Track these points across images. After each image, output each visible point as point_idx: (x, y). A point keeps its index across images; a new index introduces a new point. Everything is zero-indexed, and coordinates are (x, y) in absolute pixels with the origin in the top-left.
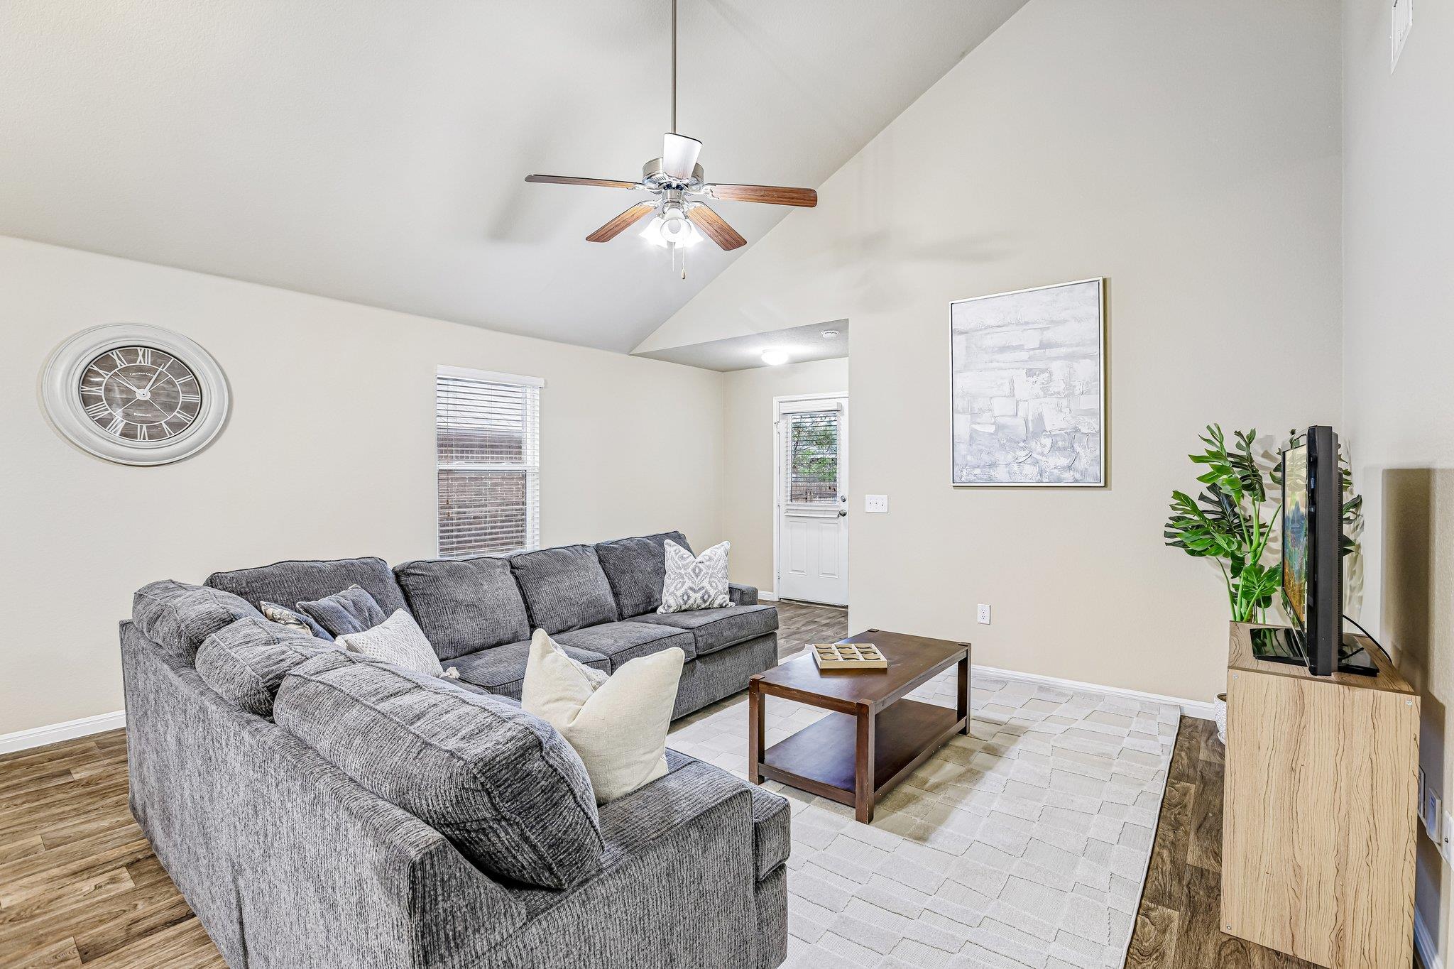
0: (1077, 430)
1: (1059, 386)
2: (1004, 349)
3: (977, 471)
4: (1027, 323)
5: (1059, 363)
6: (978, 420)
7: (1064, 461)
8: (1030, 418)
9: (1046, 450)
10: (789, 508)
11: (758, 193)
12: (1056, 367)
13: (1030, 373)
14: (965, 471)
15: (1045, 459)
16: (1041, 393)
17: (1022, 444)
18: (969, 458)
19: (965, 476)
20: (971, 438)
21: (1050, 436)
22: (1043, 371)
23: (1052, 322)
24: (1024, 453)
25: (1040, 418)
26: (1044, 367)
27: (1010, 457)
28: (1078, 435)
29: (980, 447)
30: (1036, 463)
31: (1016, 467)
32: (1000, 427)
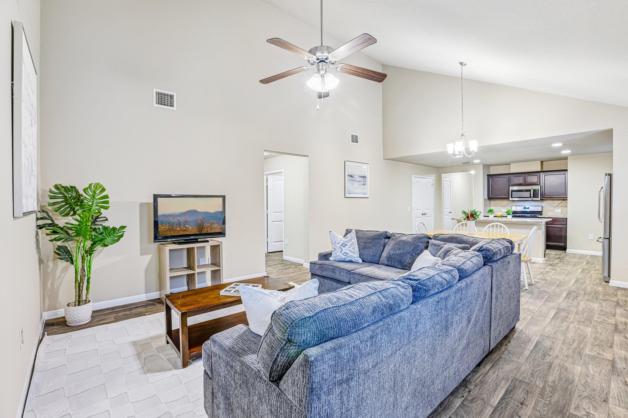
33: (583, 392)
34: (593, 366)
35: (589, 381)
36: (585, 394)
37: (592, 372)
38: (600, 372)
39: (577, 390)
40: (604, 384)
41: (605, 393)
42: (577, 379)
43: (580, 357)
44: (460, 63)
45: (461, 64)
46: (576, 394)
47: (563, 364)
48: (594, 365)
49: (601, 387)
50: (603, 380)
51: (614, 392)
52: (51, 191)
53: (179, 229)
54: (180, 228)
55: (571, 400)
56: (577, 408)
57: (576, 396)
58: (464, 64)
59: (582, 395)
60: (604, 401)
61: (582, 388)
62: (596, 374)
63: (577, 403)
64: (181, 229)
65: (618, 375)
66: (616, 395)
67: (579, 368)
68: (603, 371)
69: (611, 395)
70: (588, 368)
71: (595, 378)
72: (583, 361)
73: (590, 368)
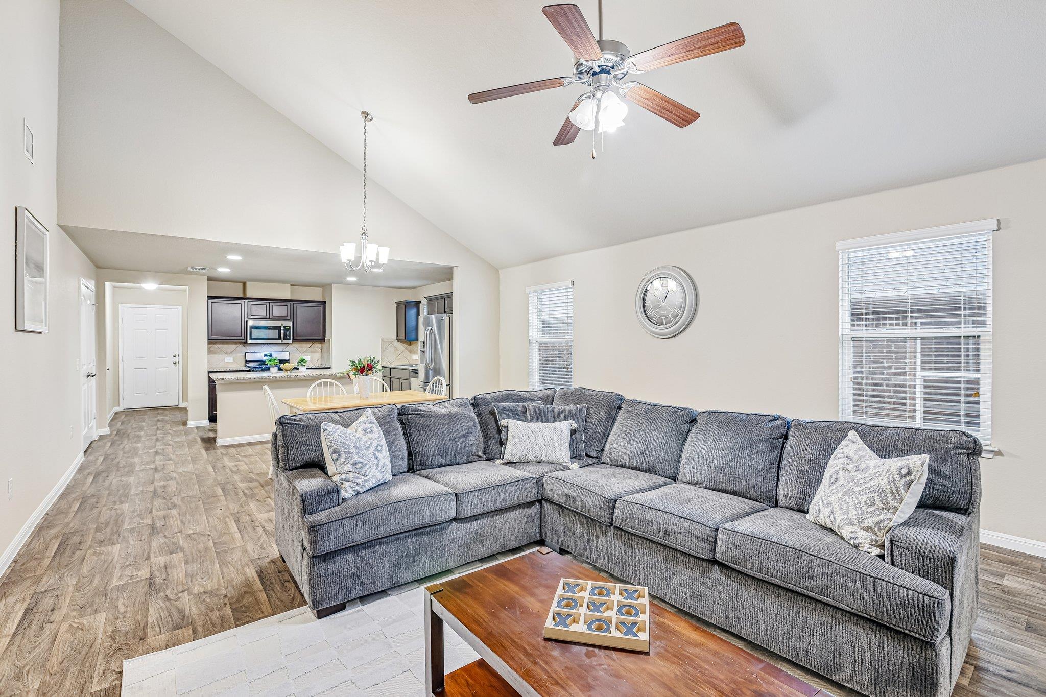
44: (363, 113)
45: (366, 115)
58: (369, 117)
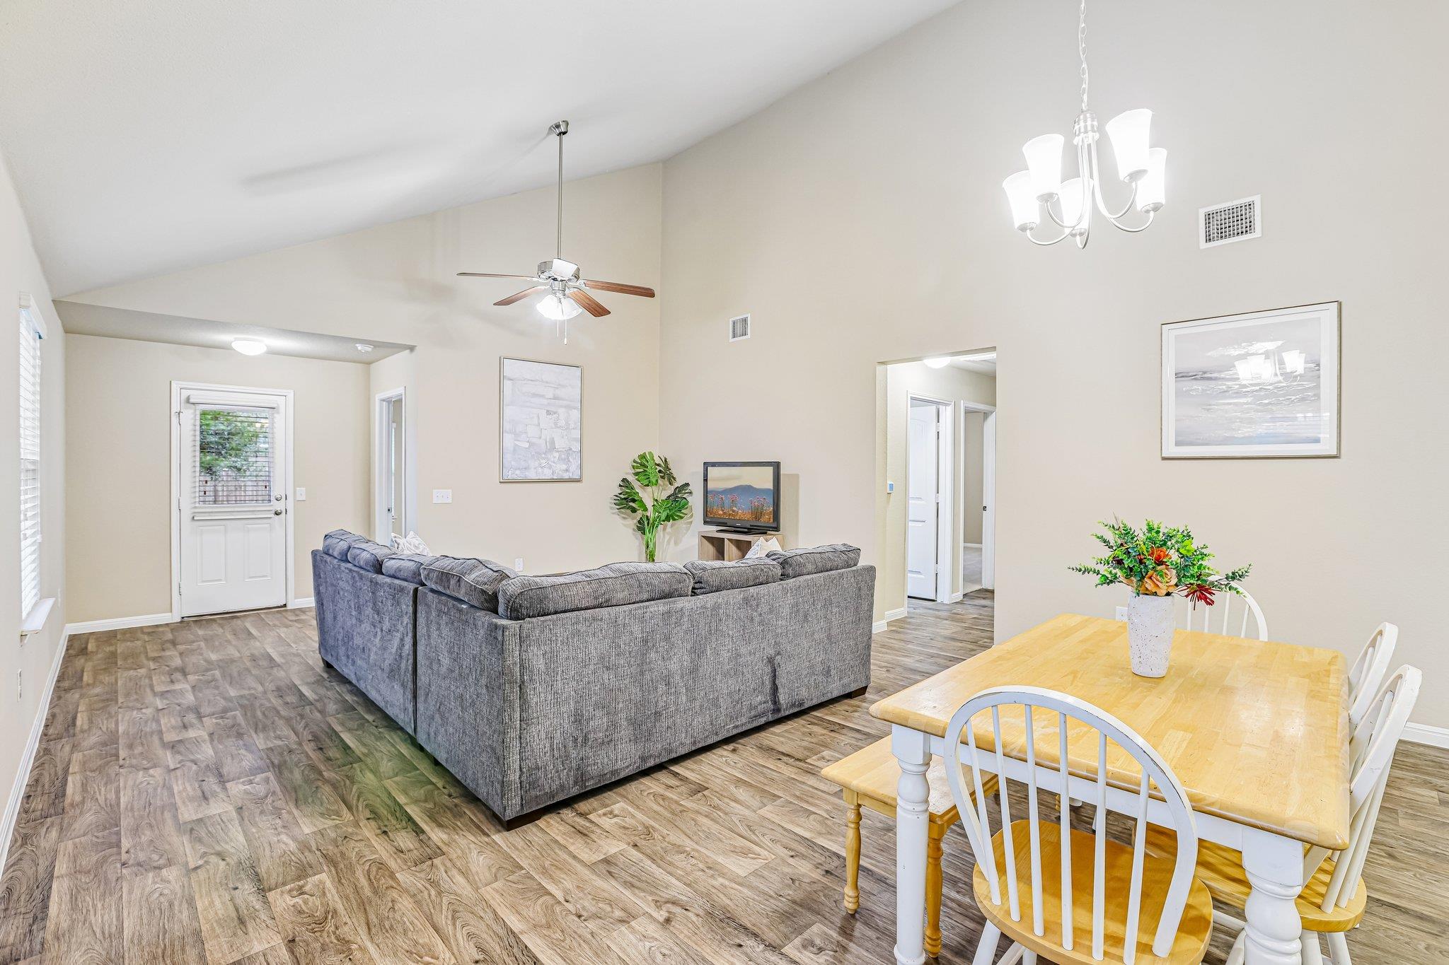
0: (571, 449)
1: (562, 423)
2: (535, 395)
3: (518, 472)
4: (547, 382)
5: (563, 410)
6: (519, 439)
7: (564, 467)
8: (548, 440)
9: (556, 460)
10: (196, 510)
11: (587, 301)
12: (561, 411)
13: (548, 413)
14: (510, 473)
15: (554, 465)
16: (554, 426)
17: (543, 456)
18: (513, 463)
19: (510, 475)
20: (514, 450)
21: (558, 451)
22: (555, 413)
23: (559, 385)
24: (544, 461)
25: (553, 442)
26: (555, 411)
27: (537, 463)
28: (571, 452)
29: (520, 456)
30: (550, 467)
31: (540, 470)
32: (532, 444)
33: (273, 801)
34: (290, 851)
35: (278, 821)
36: (269, 800)
37: (284, 838)
38: (271, 847)
39: (282, 797)
40: (254, 830)
41: (246, 819)
42: (296, 812)
43: (324, 852)
46: (280, 793)
47: (334, 819)
48: (289, 853)
49: (254, 824)
50: (259, 838)
51: (234, 830)
52: (635, 461)
53: (721, 512)
54: (723, 511)
55: (280, 782)
56: (267, 780)
57: (278, 790)
59: (271, 795)
60: (241, 808)
61: (279, 804)
62: (276, 839)
63: (271, 784)
64: (724, 513)
65: (241, 863)
66: (230, 826)
67: (307, 831)
68: (268, 853)
69: (237, 822)
70: (294, 839)
71: (273, 831)
72: (314, 848)
73: (291, 842)
